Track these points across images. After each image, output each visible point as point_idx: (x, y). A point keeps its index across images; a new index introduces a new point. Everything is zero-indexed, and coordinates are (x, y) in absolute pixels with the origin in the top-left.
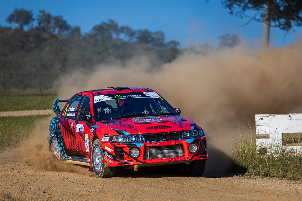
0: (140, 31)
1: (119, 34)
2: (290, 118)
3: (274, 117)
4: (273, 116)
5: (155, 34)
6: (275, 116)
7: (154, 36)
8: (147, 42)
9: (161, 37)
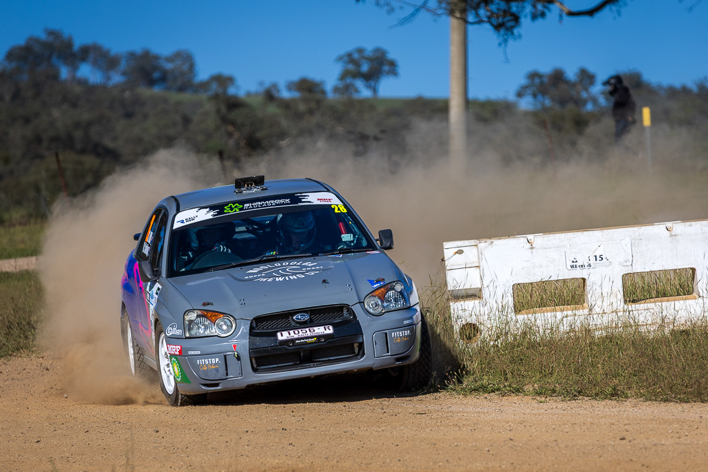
0: (132, 55)
1: (75, 68)
2: (529, 245)
3: (490, 246)
4: (488, 243)
5: (170, 59)
6: (492, 242)
7: (169, 66)
8: (152, 83)
9: (185, 67)
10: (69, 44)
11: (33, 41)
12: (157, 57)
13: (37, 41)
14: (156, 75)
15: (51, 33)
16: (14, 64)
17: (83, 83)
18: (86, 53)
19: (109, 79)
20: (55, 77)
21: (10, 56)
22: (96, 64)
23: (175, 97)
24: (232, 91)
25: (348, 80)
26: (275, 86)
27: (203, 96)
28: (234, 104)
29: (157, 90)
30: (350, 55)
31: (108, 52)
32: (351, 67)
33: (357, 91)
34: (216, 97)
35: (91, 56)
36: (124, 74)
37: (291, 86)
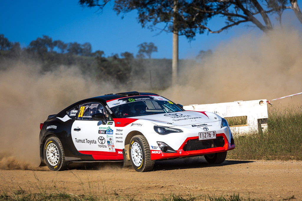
0: (71, 44)
1: (52, 48)
2: (193, 108)
5: (83, 45)
7: (83, 48)
8: (77, 53)
9: (88, 48)
10: (50, 40)
11: (39, 39)
12: (79, 45)
13: (40, 39)
14: (79, 50)
15: (45, 36)
16: (33, 47)
17: (55, 53)
18: (56, 43)
19: (63, 51)
20: (46, 51)
21: (32, 44)
22: (59, 47)
23: (85, 58)
24: (103, 56)
25: (141, 53)
26: (117, 55)
27: (94, 58)
28: (104, 60)
29: (79, 56)
30: (142, 45)
31: (63, 43)
32: (142, 48)
33: (144, 56)
34: (98, 58)
35: (58, 44)
36: (68, 50)
37: (122, 54)
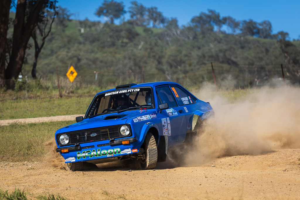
0: (245, 22)
1: (220, 26)
7: (261, 27)
8: (253, 34)
9: (268, 28)
10: (218, 16)
12: (255, 23)
13: (205, 14)
14: (255, 31)
15: (211, 11)
16: (194, 24)
17: (223, 33)
18: (225, 20)
19: (234, 31)
20: (212, 30)
22: (229, 25)
23: (263, 40)
24: (287, 39)
27: (275, 41)
28: (288, 44)
29: (255, 37)
31: (234, 20)
34: (280, 41)
35: (228, 22)
36: (241, 30)
